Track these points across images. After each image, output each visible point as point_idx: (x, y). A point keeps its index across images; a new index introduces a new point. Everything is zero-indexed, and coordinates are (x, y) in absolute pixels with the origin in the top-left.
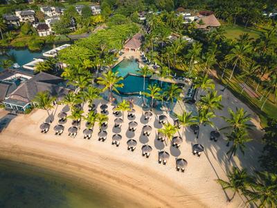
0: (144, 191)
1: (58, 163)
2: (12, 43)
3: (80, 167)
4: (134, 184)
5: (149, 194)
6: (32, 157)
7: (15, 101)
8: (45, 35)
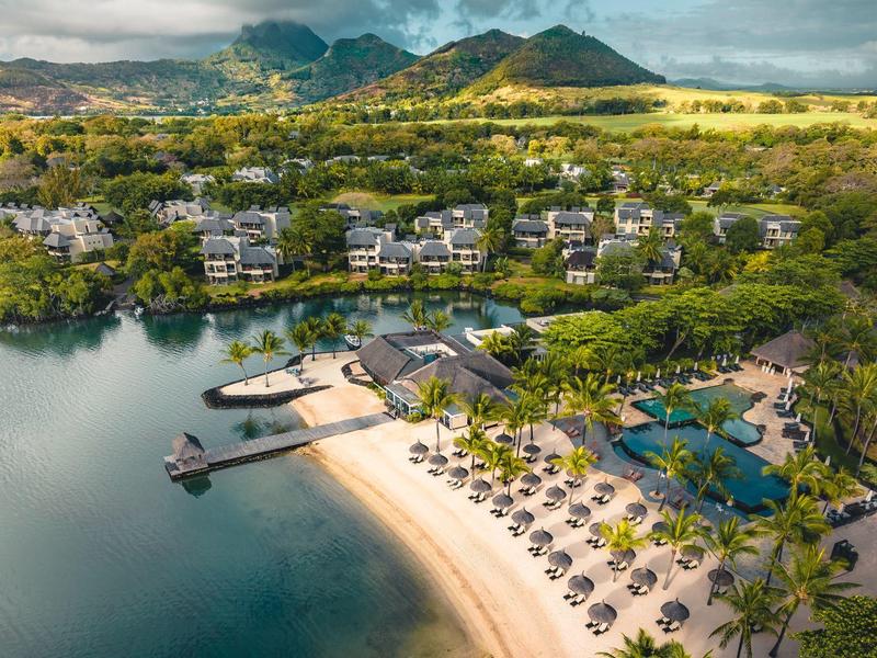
0: (491, 621)
1: (397, 514)
2: (494, 287)
3: (424, 535)
4: (485, 603)
5: (495, 629)
6: (367, 489)
7: (405, 391)
8: (580, 282)
